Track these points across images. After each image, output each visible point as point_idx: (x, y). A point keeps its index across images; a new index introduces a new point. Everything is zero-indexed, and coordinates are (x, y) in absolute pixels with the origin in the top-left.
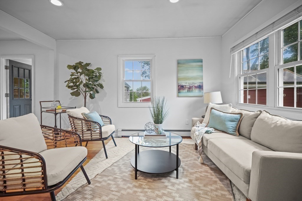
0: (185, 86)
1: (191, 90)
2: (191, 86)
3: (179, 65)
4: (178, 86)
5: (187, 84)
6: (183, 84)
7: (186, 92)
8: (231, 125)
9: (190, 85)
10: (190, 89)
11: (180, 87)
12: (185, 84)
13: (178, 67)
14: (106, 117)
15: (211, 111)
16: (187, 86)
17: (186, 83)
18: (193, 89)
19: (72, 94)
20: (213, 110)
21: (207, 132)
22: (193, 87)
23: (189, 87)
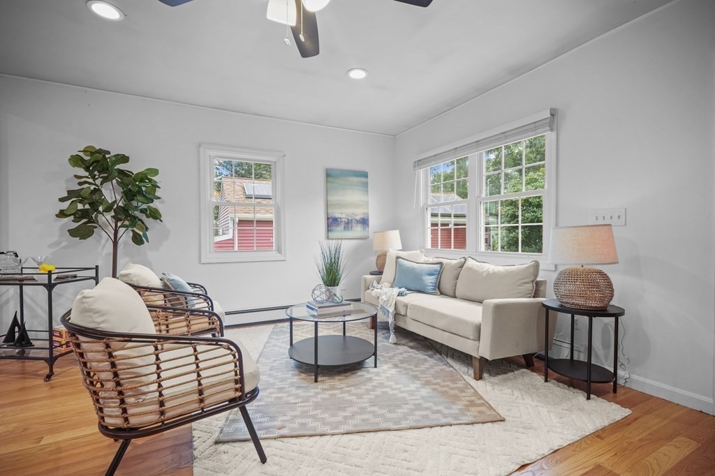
0: (339, 220)
1: (350, 226)
2: (350, 218)
3: (330, 179)
4: (328, 219)
5: (344, 216)
6: (337, 215)
7: (341, 231)
8: (430, 281)
9: (348, 217)
10: (348, 224)
11: (331, 220)
12: (340, 216)
13: (327, 182)
14: (195, 285)
15: (396, 262)
16: (343, 220)
17: (342, 214)
18: (354, 225)
19: (73, 233)
20: (400, 260)
21: (400, 294)
22: (354, 221)
23: (346, 220)
